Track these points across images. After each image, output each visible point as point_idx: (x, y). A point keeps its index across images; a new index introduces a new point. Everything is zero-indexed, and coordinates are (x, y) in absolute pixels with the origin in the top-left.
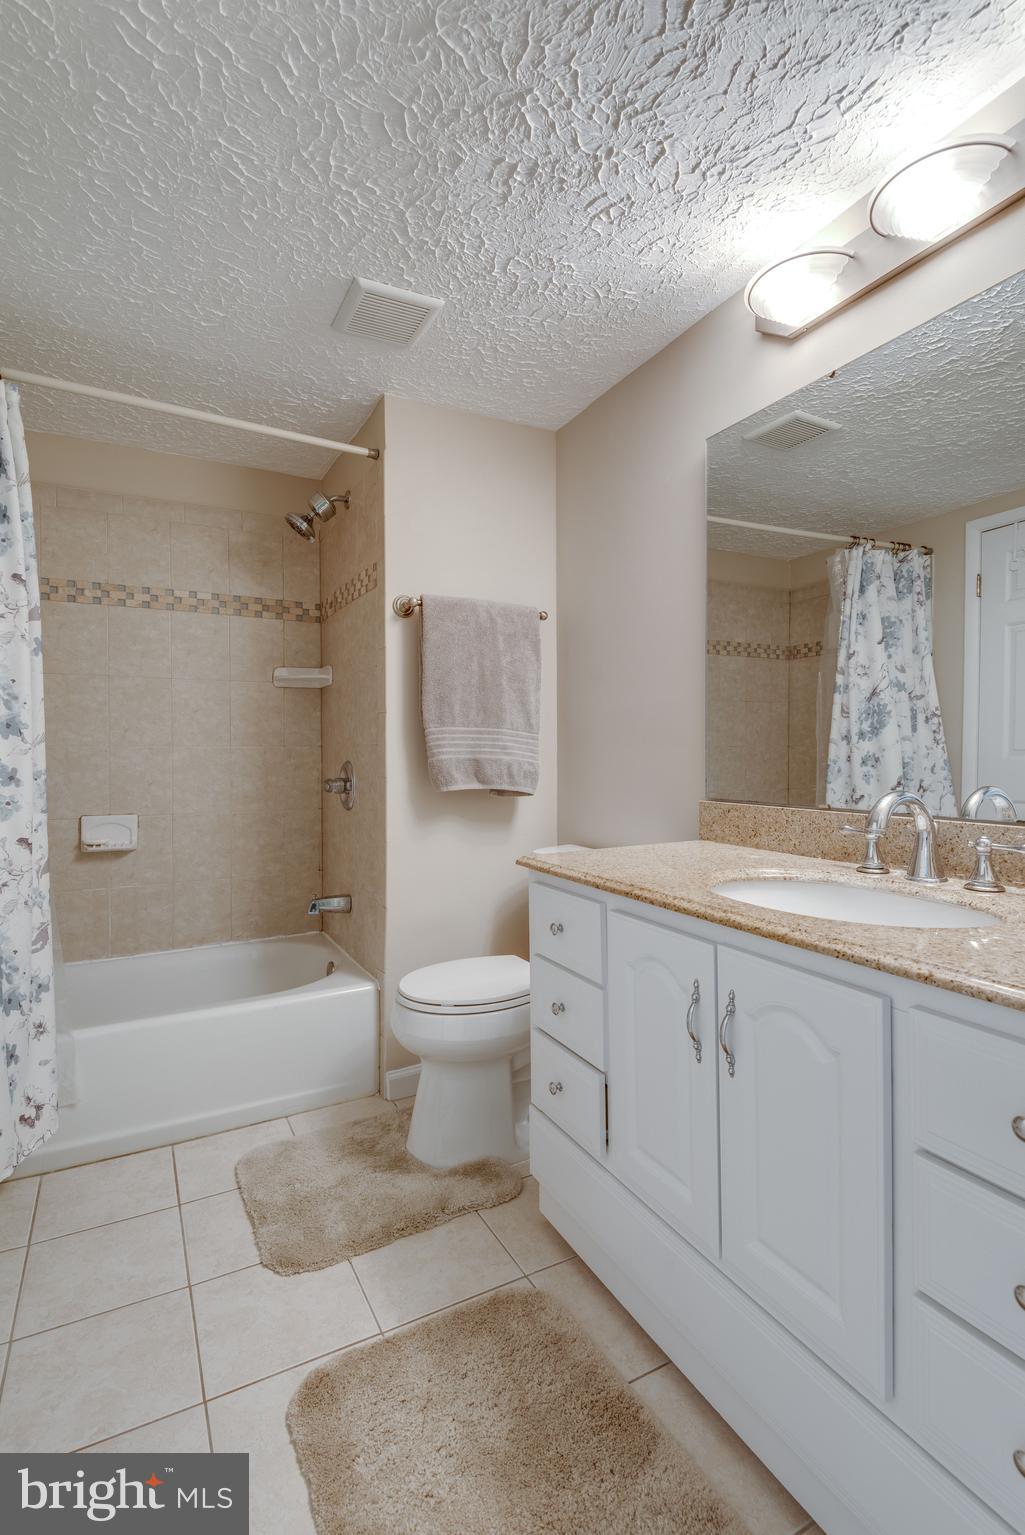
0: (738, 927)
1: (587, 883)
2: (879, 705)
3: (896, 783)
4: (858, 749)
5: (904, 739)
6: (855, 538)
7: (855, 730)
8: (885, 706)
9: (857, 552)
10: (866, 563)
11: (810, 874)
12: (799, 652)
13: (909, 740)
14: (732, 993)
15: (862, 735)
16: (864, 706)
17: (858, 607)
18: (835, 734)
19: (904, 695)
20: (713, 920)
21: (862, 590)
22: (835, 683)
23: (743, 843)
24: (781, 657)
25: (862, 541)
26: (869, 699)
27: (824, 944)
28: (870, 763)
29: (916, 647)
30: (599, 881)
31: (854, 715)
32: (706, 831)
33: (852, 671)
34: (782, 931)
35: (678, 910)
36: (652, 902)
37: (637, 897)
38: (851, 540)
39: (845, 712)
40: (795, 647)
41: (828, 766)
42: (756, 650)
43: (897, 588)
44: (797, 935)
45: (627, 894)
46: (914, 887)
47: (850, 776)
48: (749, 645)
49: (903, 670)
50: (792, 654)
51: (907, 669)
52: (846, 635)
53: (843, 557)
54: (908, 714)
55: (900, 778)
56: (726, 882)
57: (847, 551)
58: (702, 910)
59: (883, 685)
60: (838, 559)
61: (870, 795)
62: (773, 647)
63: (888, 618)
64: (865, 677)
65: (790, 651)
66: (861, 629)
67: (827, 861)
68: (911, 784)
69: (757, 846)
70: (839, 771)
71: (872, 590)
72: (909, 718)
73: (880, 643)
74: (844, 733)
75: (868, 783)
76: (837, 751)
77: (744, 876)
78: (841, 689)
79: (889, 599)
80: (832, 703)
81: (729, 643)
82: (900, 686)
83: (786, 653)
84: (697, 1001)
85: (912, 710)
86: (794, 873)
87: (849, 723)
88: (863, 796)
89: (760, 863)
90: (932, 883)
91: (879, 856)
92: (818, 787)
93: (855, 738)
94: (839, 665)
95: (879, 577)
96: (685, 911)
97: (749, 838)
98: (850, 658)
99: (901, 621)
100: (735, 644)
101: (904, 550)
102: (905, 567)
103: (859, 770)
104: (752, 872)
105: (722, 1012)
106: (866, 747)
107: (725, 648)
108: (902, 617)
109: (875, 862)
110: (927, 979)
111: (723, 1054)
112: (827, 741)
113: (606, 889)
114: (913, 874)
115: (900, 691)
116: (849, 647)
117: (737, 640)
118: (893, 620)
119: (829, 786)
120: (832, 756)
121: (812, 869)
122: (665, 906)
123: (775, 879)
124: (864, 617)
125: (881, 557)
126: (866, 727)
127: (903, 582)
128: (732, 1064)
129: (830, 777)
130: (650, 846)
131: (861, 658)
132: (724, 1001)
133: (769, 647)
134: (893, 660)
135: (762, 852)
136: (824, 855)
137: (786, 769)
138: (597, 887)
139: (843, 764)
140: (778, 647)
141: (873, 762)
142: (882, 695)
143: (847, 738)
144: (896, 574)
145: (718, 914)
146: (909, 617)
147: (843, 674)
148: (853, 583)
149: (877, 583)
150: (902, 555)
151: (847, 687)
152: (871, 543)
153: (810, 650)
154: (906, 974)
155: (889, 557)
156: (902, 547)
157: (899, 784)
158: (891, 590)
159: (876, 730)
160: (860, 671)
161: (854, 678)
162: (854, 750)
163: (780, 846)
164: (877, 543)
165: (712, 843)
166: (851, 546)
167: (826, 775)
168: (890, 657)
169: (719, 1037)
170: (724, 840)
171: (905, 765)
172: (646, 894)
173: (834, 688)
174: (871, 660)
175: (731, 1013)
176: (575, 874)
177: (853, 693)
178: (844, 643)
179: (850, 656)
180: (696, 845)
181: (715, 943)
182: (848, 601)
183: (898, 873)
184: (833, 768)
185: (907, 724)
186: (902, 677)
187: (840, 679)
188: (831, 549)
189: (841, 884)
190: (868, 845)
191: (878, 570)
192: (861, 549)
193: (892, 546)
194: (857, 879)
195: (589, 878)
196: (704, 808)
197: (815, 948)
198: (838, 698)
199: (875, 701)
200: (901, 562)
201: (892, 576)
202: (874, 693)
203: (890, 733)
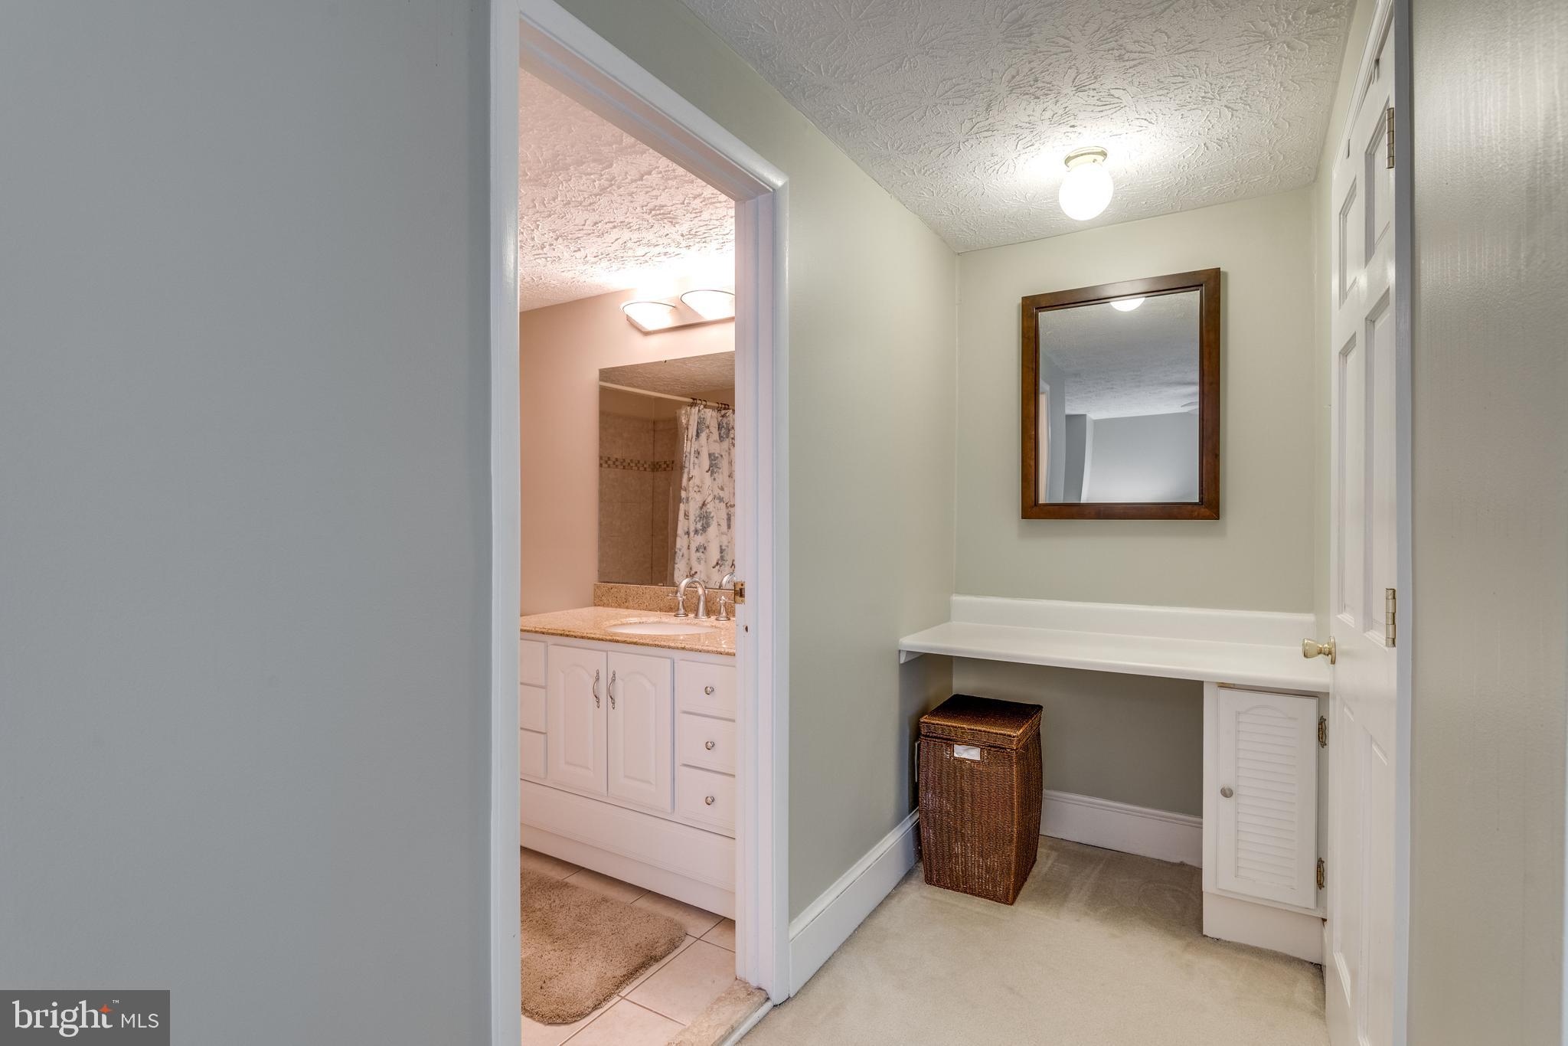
0: (617, 641)
1: (536, 632)
2: (706, 512)
3: (715, 563)
4: (694, 541)
5: (722, 534)
6: (694, 399)
7: (692, 529)
8: (710, 513)
9: (695, 410)
10: (700, 418)
11: (652, 619)
12: (660, 466)
13: (726, 535)
14: (614, 672)
15: (696, 532)
16: (698, 512)
17: (695, 446)
18: (680, 531)
19: (723, 505)
20: (606, 640)
21: (698, 435)
22: (681, 497)
23: (620, 606)
24: (648, 469)
25: (699, 402)
26: (701, 508)
27: (651, 643)
28: (701, 550)
29: (731, 474)
30: (544, 630)
31: (692, 518)
32: (598, 601)
33: (691, 489)
34: (635, 640)
35: (589, 638)
36: (575, 637)
37: (567, 636)
38: (691, 400)
39: (686, 515)
40: (657, 463)
41: (676, 553)
42: (629, 464)
43: (720, 434)
44: (641, 641)
45: (561, 635)
46: (696, 621)
47: (689, 559)
48: (624, 460)
49: (722, 489)
50: (655, 467)
51: (725, 489)
52: (687, 465)
53: (686, 411)
54: (725, 517)
55: (718, 560)
56: (611, 626)
57: (689, 408)
58: (601, 637)
59: (709, 499)
60: (684, 412)
61: (701, 572)
62: (642, 462)
63: (714, 453)
64: (699, 494)
65: (654, 465)
66: (696, 460)
67: (662, 613)
68: (727, 563)
69: (627, 608)
70: (683, 556)
71: (703, 436)
72: (725, 519)
73: (707, 472)
74: (686, 530)
75: (699, 563)
76: (681, 542)
77: (619, 623)
78: (684, 501)
79: (715, 441)
80: (679, 509)
81: (609, 458)
82: (721, 500)
83: (652, 467)
84: (598, 679)
85: (728, 514)
86: (644, 619)
87: (689, 523)
88: (696, 572)
89: (626, 617)
90: (704, 618)
91: (684, 608)
92: (669, 567)
93: (692, 534)
94: (683, 485)
95: (708, 427)
96: (593, 639)
97: (624, 603)
98: (689, 481)
99: (722, 456)
100: (614, 460)
101: (725, 409)
102: (725, 420)
103: (694, 555)
104: (624, 621)
105: (610, 681)
106: (698, 540)
107: (606, 462)
108: (723, 454)
109: (682, 611)
110: (683, 649)
111: (610, 699)
112: (675, 536)
113: (548, 634)
114: (697, 615)
115: (720, 502)
116: (689, 473)
117: (615, 456)
118: (717, 455)
119: (676, 566)
120: (678, 545)
121: (653, 617)
122: (582, 637)
123: (635, 623)
124: (699, 453)
125: (709, 414)
126: (699, 526)
127: (723, 431)
128: (613, 703)
129: (677, 560)
130: (565, 611)
131: (696, 481)
132: (611, 676)
133: (639, 462)
134: (716, 482)
135: (629, 610)
136: (661, 610)
137: (650, 552)
138: (543, 633)
139: (684, 550)
140: (645, 463)
141: (703, 550)
142: (708, 506)
143: (688, 533)
144: (719, 425)
145: (608, 638)
146: (727, 454)
147: (686, 490)
148: (692, 431)
149: (707, 431)
150: (723, 412)
151: (688, 499)
152: (704, 403)
153: (668, 466)
154: (678, 648)
155: (715, 414)
156: (723, 406)
157: (717, 564)
158: (715, 436)
159: (705, 529)
160: (696, 489)
161: (692, 494)
162: (692, 542)
163: (639, 607)
164: (708, 403)
165: (601, 608)
166: (692, 405)
167: (674, 559)
168: (714, 479)
169: (608, 690)
170: (608, 605)
171: (722, 551)
172: (572, 633)
173: (680, 500)
174: (702, 482)
175: (614, 680)
176: (528, 629)
177: (691, 503)
178: (686, 470)
179: (690, 479)
180: (592, 609)
181: (607, 652)
182: (689, 442)
183: (692, 615)
184: (679, 554)
185: (724, 524)
186: (722, 494)
187: (683, 494)
188: (680, 404)
189: (666, 623)
190: (679, 603)
191: (707, 423)
192: (697, 408)
193: (717, 405)
194: (673, 620)
195: (537, 629)
196: (597, 587)
197: (648, 645)
198: (682, 506)
199: (704, 509)
200: (723, 416)
201: (717, 427)
202: (704, 504)
203: (713, 530)
